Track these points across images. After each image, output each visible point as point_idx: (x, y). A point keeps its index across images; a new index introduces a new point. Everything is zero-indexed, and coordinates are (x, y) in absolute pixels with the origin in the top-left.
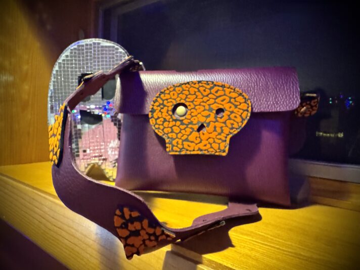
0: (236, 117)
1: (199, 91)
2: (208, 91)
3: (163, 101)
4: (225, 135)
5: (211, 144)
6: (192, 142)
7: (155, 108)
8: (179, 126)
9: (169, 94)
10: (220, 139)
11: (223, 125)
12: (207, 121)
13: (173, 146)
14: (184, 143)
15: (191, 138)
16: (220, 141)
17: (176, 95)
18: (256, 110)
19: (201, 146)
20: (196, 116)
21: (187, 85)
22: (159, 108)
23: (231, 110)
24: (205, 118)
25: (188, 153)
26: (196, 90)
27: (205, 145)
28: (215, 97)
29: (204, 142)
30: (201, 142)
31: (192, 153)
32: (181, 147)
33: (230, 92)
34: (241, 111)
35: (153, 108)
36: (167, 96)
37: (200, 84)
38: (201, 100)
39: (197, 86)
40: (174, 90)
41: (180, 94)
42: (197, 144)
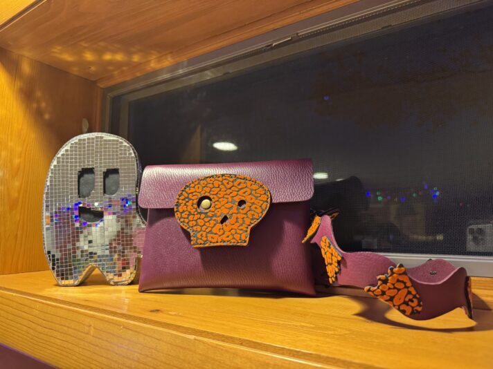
0: (256, 208)
1: (223, 184)
2: (231, 184)
3: (189, 194)
4: (246, 226)
5: (233, 235)
6: (216, 234)
7: (180, 201)
8: (203, 219)
9: (194, 187)
10: (242, 230)
11: (245, 216)
12: (230, 213)
13: (198, 239)
14: (208, 235)
15: (214, 230)
16: (241, 232)
17: (201, 188)
18: (274, 201)
19: (224, 237)
20: (219, 208)
21: (211, 178)
22: (184, 202)
23: (252, 201)
24: (227, 211)
25: (212, 245)
26: (220, 183)
27: (228, 237)
28: (237, 190)
29: (227, 233)
30: (223, 234)
31: (216, 244)
32: (205, 239)
33: (251, 185)
34: (261, 202)
35: (178, 202)
36: (193, 190)
37: (224, 178)
38: (225, 193)
39: (220, 179)
40: (199, 183)
41: (204, 187)
42: (220, 236)
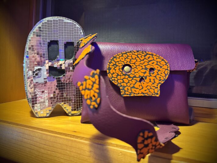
0: (161, 73)
1: (138, 57)
2: (143, 58)
3: (116, 62)
4: (157, 84)
5: (149, 90)
6: (137, 88)
7: (111, 67)
8: (127, 79)
9: (119, 58)
11: (155, 78)
12: (145, 76)
13: (125, 91)
14: (132, 89)
16: (154, 88)
17: (124, 59)
19: (143, 91)
20: (137, 72)
21: (130, 53)
22: (113, 67)
23: (158, 69)
24: (143, 74)
25: (136, 95)
28: (148, 61)
29: (145, 88)
30: (142, 88)
31: (138, 95)
33: (157, 58)
34: (164, 70)
35: (109, 67)
38: (140, 63)
39: (136, 54)
40: (122, 56)
42: (140, 90)
